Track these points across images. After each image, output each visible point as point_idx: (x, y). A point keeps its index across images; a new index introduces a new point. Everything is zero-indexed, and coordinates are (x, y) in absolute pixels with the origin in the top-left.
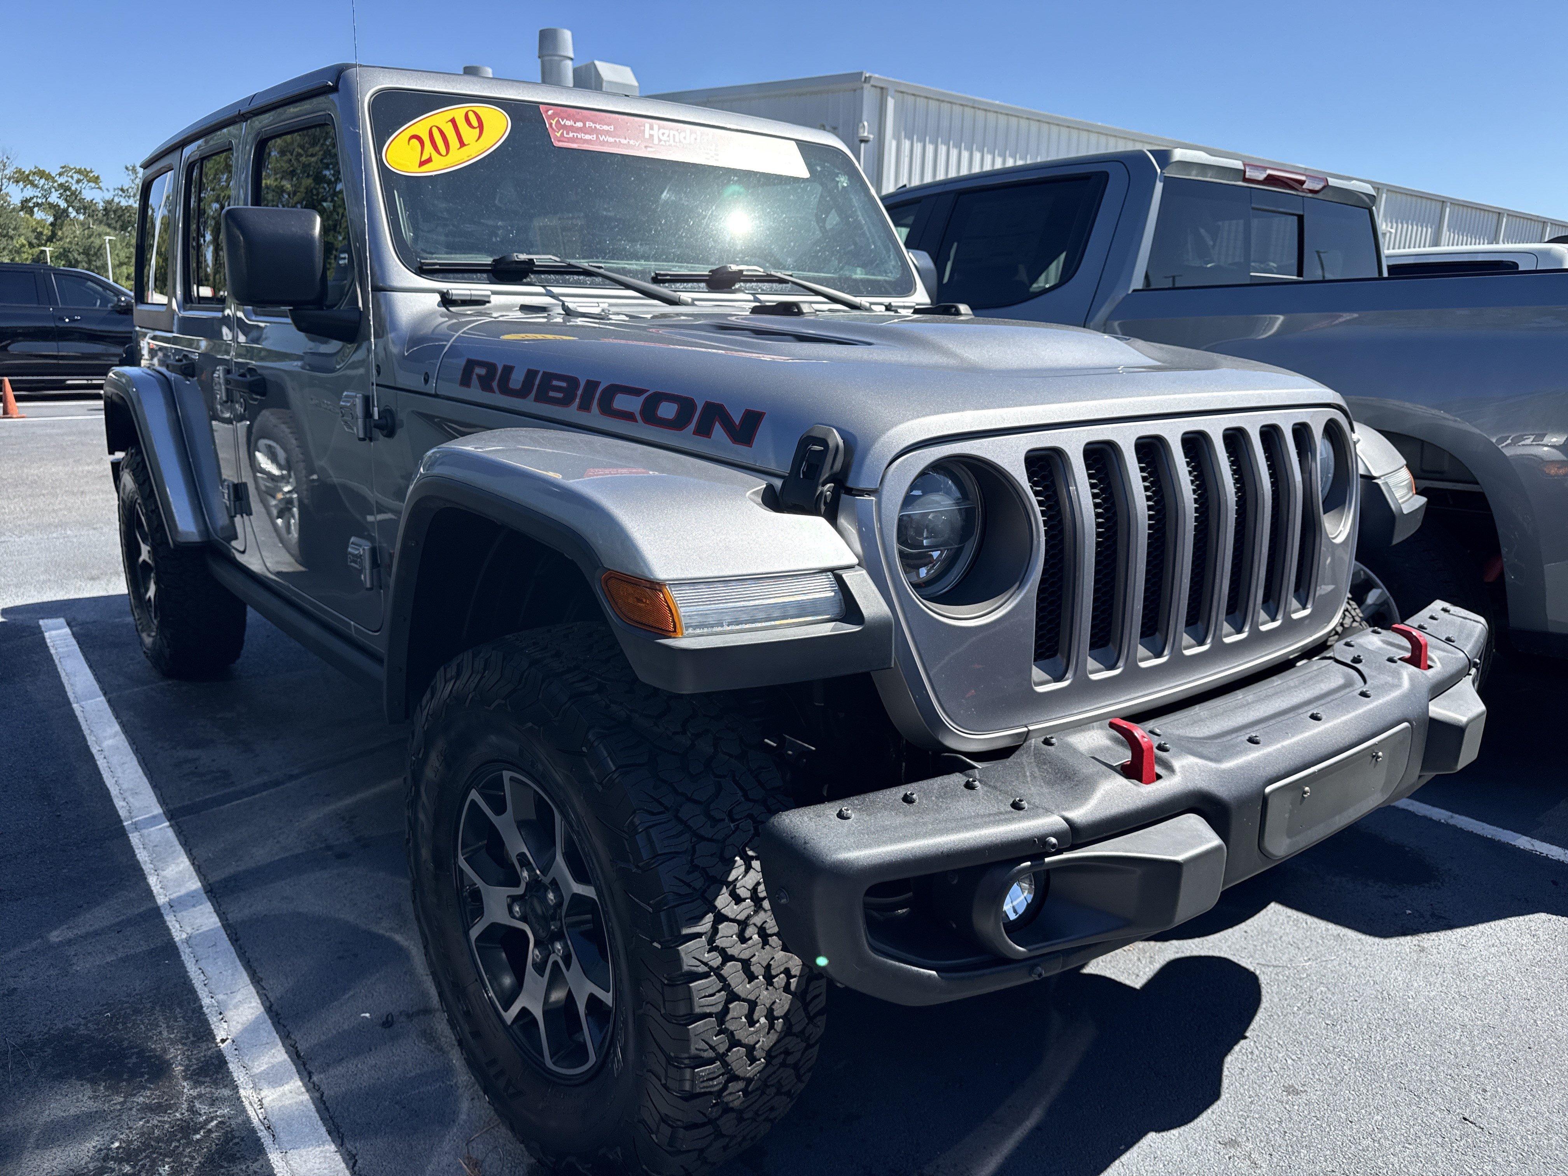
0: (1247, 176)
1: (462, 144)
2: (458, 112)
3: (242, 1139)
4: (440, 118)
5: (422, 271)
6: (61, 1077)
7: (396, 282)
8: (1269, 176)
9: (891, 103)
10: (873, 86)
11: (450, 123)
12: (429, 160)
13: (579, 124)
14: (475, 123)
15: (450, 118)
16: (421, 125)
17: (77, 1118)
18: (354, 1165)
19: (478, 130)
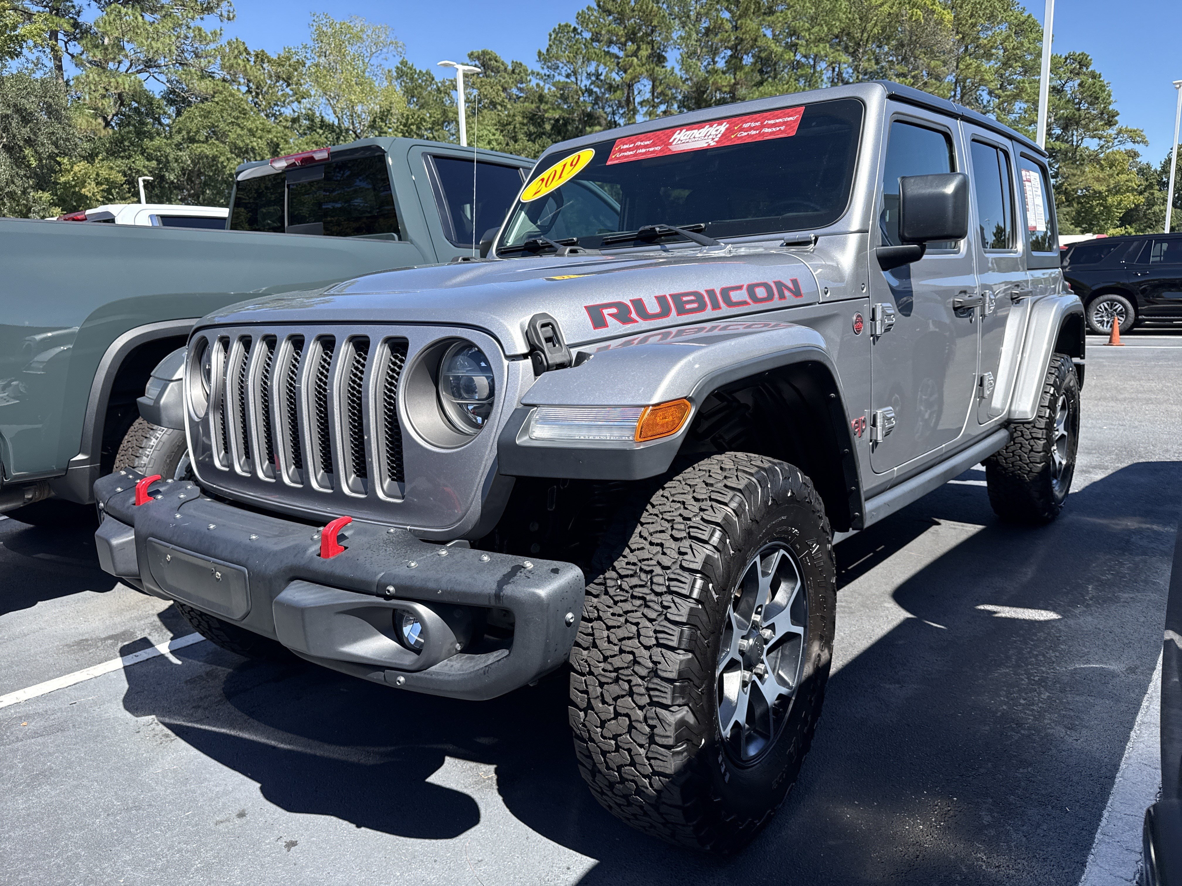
13: (632, 146)
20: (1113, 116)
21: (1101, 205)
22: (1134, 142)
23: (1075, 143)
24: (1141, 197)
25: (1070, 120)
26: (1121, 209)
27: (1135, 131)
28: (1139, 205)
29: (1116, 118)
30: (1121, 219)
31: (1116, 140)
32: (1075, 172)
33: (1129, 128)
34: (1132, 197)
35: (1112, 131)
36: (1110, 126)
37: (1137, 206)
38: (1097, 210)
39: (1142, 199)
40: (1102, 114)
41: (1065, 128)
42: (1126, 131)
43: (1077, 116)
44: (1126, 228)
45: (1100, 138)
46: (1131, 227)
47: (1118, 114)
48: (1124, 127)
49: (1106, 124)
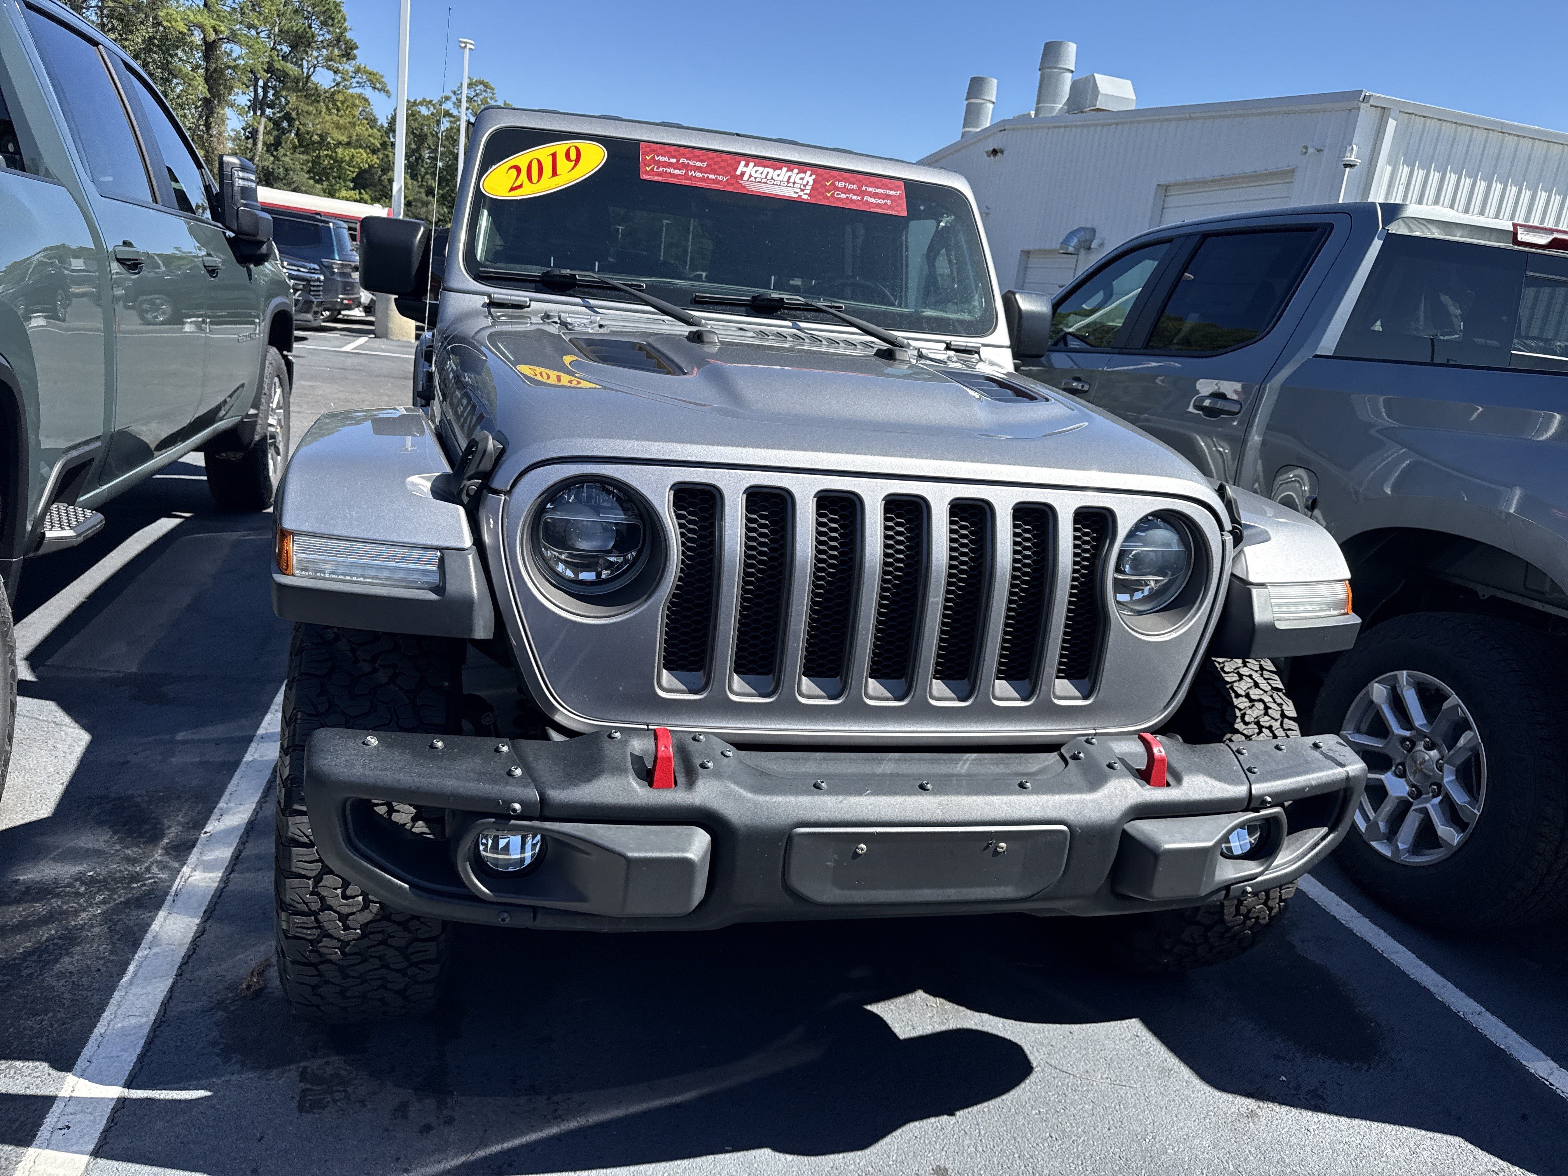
0: (1519, 239)
1: (555, 173)
2: (560, 147)
3: (156, 896)
4: (543, 152)
5: (479, 277)
6: (100, 823)
7: (454, 284)
8: (1555, 240)
9: (1392, 124)
10: (1371, 106)
11: (551, 157)
12: (520, 187)
13: (674, 160)
14: (573, 156)
15: (552, 152)
16: (522, 159)
17: (88, 850)
18: (199, 937)
19: (573, 163)
20: (351, 49)
21: (331, 157)
22: (374, 88)
23: (305, 70)
24: (375, 156)
25: (301, 38)
26: (354, 167)
27: (375, 74)
28: (373, 165)
29: (355, 52)
30: (353, 180)
31: (354, 80)
32: (311, 108)
33: (367, 68)
34: (365, 155)
35: (349, 67)
36: (348, 59)
37: (371, 167)
38: (326, 162)
39: (375, 160)
40: (338, 41)
41: (294, 47)
42: (366, 72)
43: (309, 35)
44: (360, 193)
45: (335, 72)
46: (367, 193)
47: (357, 47)
48: (363, 66)
49: (343, 56)
